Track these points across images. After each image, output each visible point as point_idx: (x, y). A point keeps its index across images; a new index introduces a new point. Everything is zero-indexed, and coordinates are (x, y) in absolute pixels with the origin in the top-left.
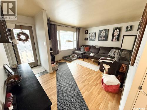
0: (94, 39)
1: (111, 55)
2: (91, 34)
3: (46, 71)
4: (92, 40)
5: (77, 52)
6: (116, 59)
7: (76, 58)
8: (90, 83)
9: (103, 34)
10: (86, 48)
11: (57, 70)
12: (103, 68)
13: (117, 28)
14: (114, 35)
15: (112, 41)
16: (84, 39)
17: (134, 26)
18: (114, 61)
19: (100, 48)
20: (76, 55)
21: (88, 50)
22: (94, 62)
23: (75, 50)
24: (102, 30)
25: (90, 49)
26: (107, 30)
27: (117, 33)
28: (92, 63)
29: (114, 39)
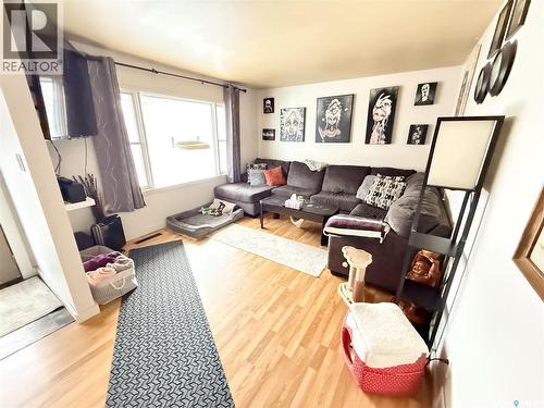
0: (300, 133)
1: (368, 199)
2: (286, 115)
3: (62, 307)
4: (293, 138)
5: (233, 189)
6: (392, 222)
7: (230, 218)
8: (290, 353)
9: (334, 115)
10: (270, 174)
11: (125, 297)
12: (345, 265)
13: (384, 92)
14: (375, 118)
15: (367, 141)
16: (261, 134)
17: (441, 83)
18: (387, 230)
19: (324, 170)
20: (232, 206)
21: (281, 180)
22: (305, 229)
23: (224, 181)
24: (330, 99)
25: (285, 176)
26: (349, 100)
27: (383, 110)
28: (297, 239)
29: (375, 135)
